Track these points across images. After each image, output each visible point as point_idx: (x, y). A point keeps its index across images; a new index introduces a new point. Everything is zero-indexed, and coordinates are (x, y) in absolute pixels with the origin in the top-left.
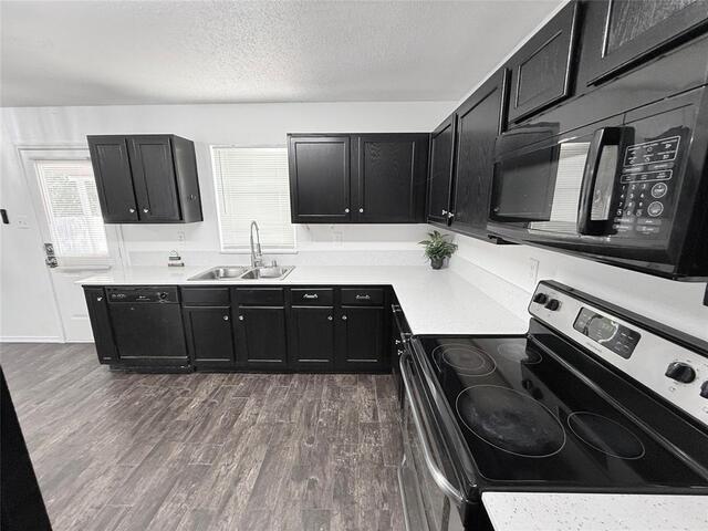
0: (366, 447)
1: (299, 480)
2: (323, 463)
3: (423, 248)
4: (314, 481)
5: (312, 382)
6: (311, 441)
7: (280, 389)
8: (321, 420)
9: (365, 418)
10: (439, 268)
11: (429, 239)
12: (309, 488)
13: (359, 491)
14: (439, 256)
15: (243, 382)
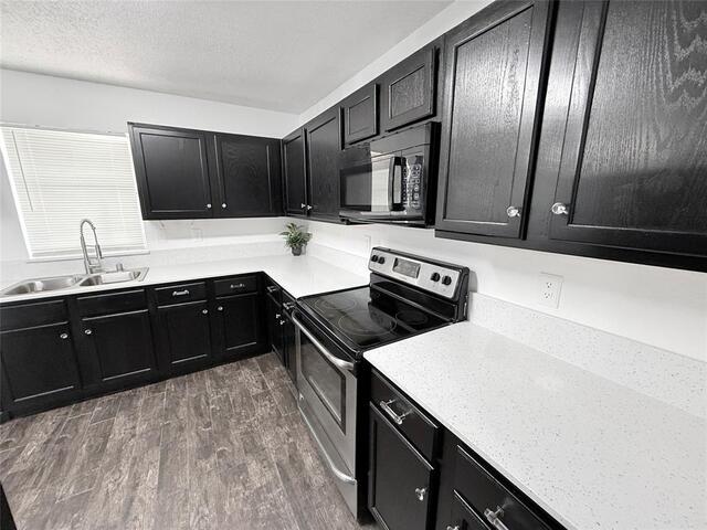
0: (262, 410)
1: (207, 457)
2: (226, 436)
3: (284, 239)
4: (222, 452)
5: (192, 381)
6: (209, 425)
7: (154, 398)
8: (212, 407)
9: (255, 391)
10: (299, 255)
11: (288, 230)
12: (219, 457)
13: (267, 440)
14: (298, 244)
15: (99, 407)
